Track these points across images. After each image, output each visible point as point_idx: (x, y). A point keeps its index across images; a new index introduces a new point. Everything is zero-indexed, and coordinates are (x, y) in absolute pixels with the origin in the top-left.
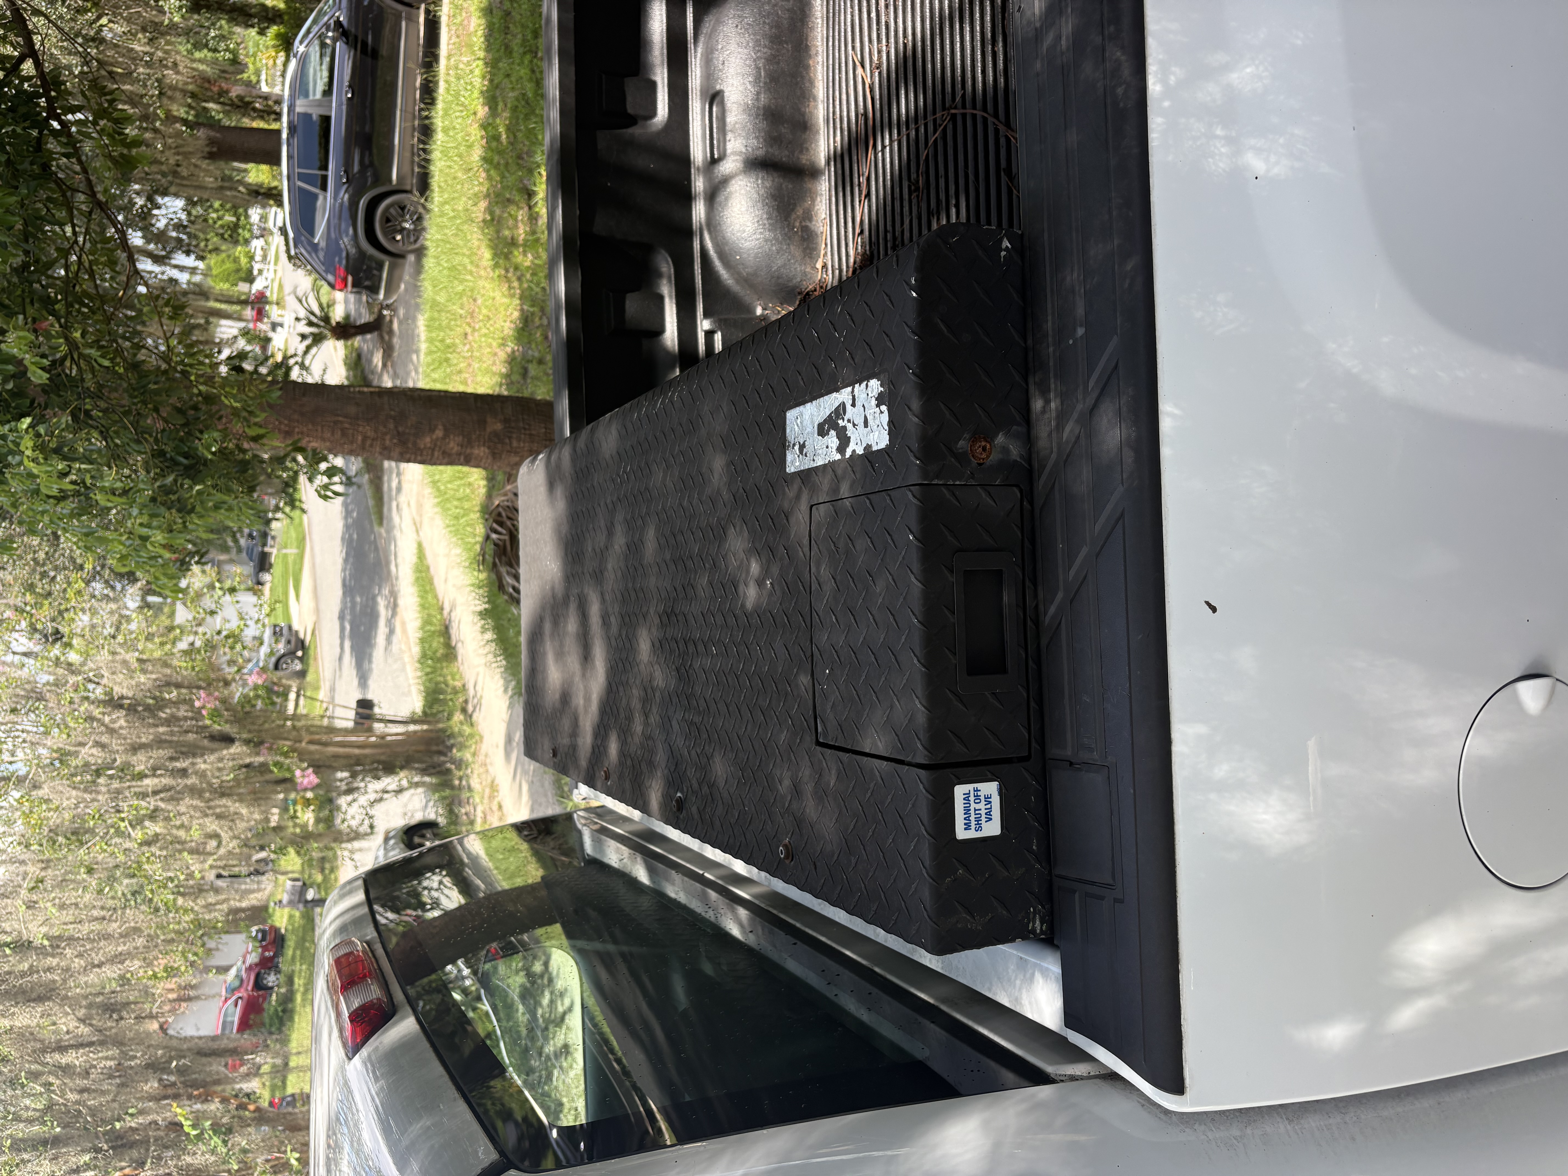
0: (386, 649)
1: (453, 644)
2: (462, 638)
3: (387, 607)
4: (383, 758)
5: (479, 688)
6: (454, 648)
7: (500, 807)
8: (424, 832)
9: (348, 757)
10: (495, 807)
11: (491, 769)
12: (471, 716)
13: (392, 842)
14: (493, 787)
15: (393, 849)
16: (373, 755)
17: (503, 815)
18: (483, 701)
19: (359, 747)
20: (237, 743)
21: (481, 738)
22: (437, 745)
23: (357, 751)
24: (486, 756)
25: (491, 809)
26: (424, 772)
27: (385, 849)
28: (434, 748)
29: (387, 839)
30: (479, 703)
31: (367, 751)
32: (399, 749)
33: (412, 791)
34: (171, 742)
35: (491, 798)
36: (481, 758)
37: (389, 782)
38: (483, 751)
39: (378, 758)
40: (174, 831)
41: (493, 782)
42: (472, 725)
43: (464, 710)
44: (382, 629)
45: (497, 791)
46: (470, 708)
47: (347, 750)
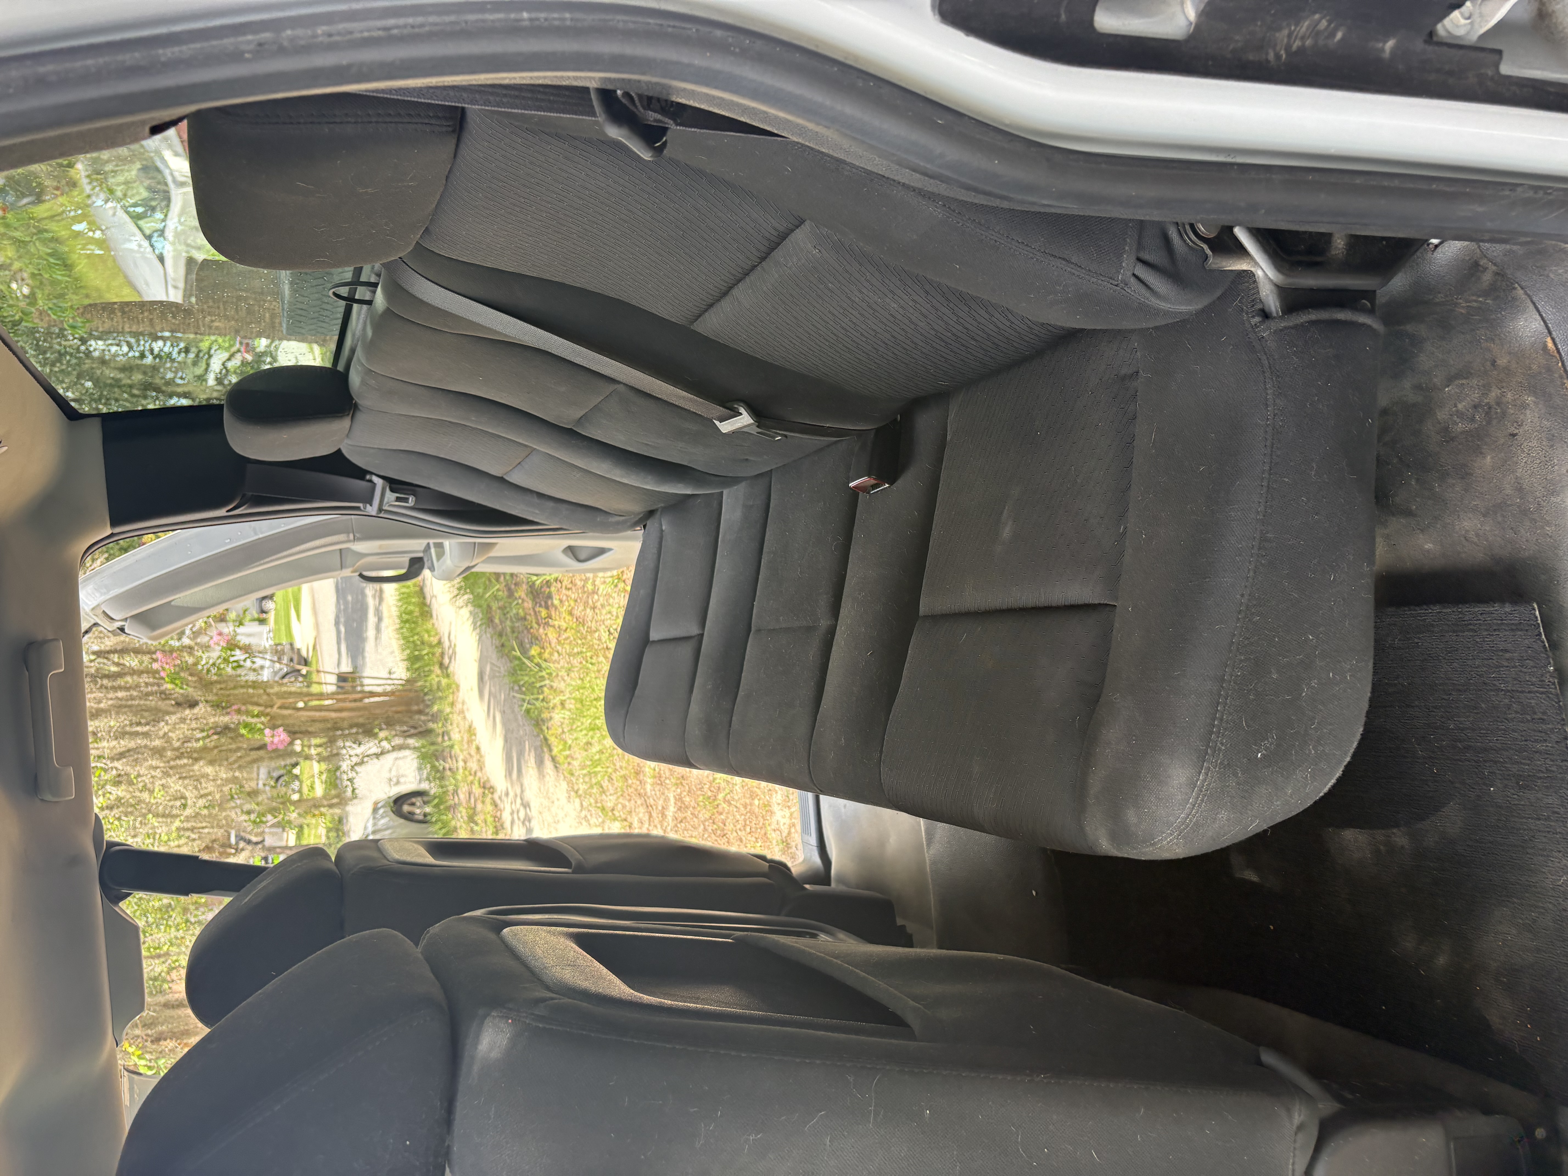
0: (376, 638)
1: (428, 601)
2: (435, 593)
3: (374, 596)
4: (361, 720)
5: (452, 637)
6: (429, 606)
7: (478, 749)
8: (414, 800)
9: (325, 720)
10: (473, 751)
11: (468, 715)
12: (447, 668)
13: (381, 811)
14: (471, 731)
15: (382, 817)
16: (351, 718)
17: (481, 756)
18: (457, 650)
19: (335, 711)
20: (201, 705)
21: (458, 687)
22: (417, 704)
23: (333, 715)
24: (463, 703)
25: (470, 754)
26: (406, 735)
27: (374, 818)
28: (415, 708)
29: (375, 810)
30: (454, 653)
31: (344, 714)
32: (378, 711)
33: (395, 754)
34: (130, 706)
35: (470, 742)
36: (459, 706)
37: (370, 746)
38: (460, 700)
39: (356, 721)
40: (137, 794)
41: (470, 727)
42: (448, 676)
43: (441, 665)
44: (372, 619)
45: (475, 735)
46: (446, 661)
47: (323, 714)
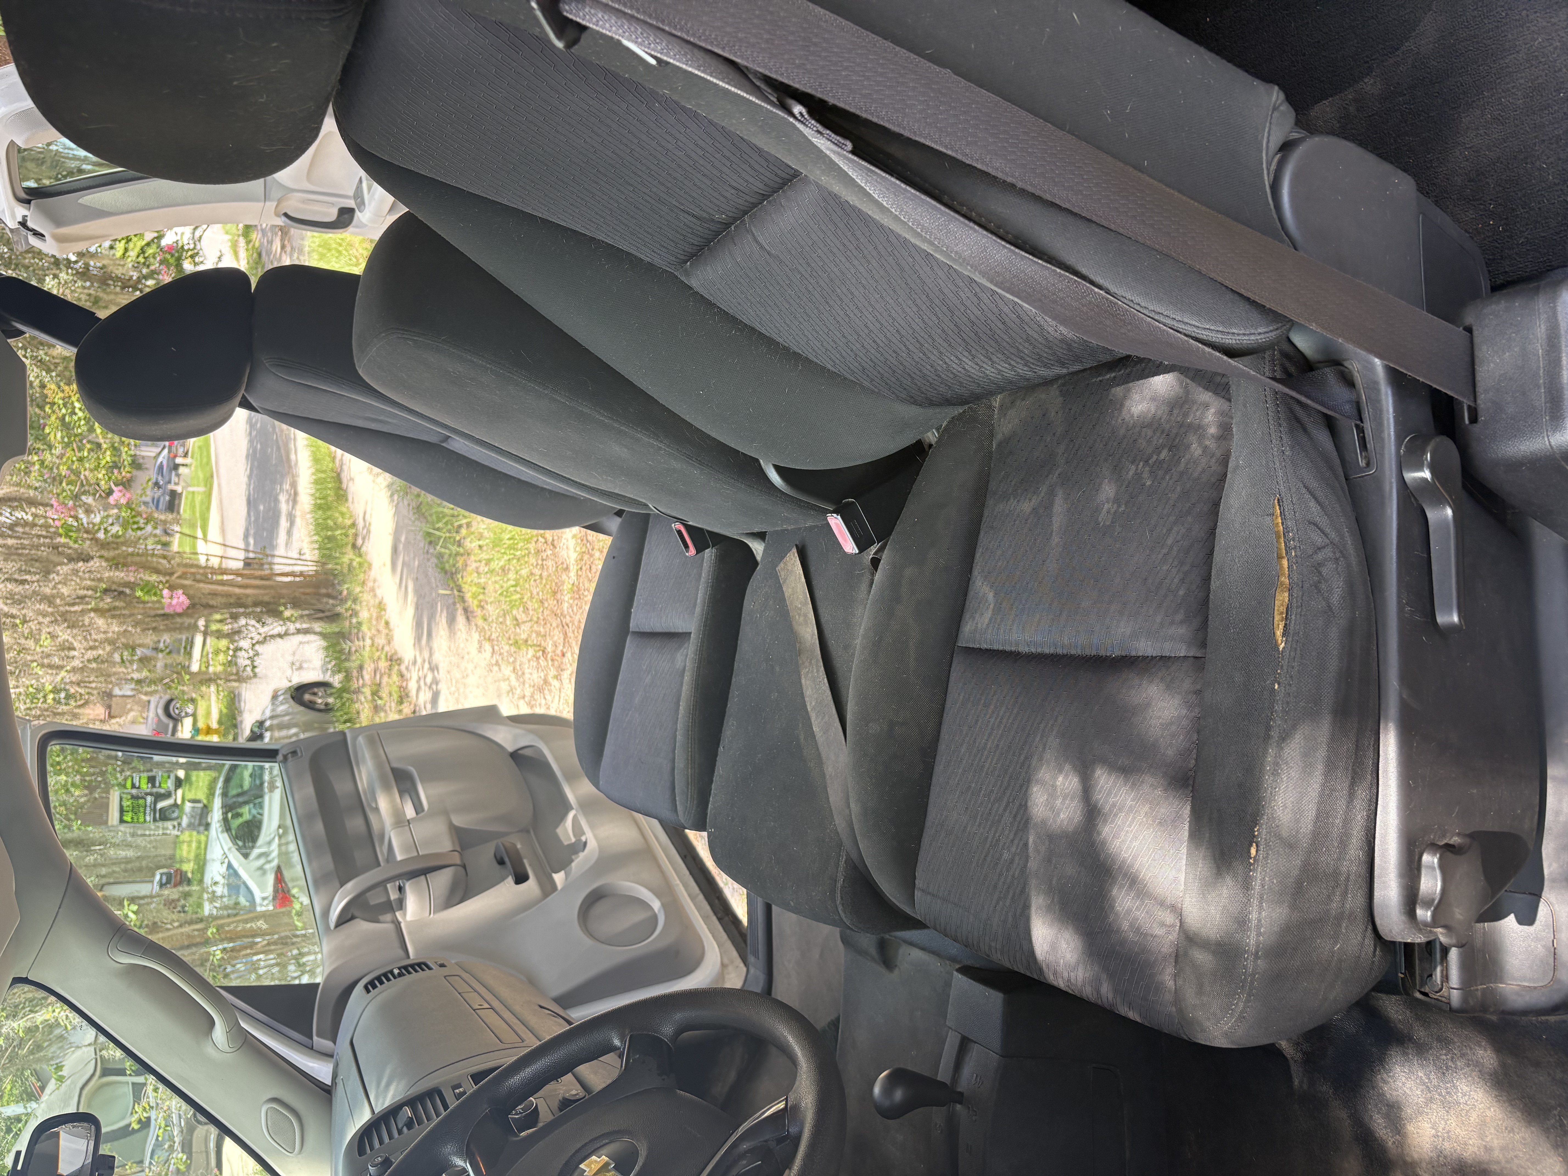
1: (344, 486)
2: (352, 476)
3: (287, 501)
4: (266, 599)
5: (368, 517)
6: (345, 491)
7: (387, 623)
8: (316, 690)
9: (228, 595)
10: (382, 626)
11: (379, 592)
12: (359, 549)
13: (281, 698)
14: (381, 607)
15: (282, 703)
16: (254, 595)
17: (390, 630)
18: (372, 528)
19: (240, 587)
20: (95, 559)
21: (370, 566)
22: (326, 588)
23: (237, 591)
24: (375, 581)
25: (378, 631)
26: (311, 618)
27: (273, 704)
28: (323, 591)
29: (275, 697)
30: (369, 532)
31: (249, 591)
32: (284, 591)
33: (301, 638)
34: (19, 555)
35: (379, 618)
36: (370, 584)
37: (275, 627)
38: (371, 578)
39: (261, 598)
40: (23, 641)
41: (380, 603)
42: (360, 556)
43: (354, 546)
44: (284, 524)
45: (385, 610)
46: (359, 542)
47: (226, 588)
